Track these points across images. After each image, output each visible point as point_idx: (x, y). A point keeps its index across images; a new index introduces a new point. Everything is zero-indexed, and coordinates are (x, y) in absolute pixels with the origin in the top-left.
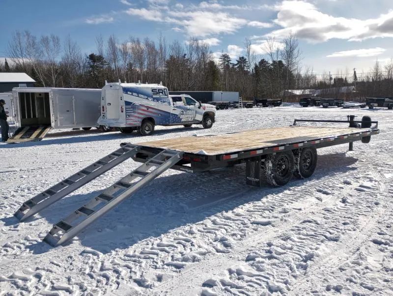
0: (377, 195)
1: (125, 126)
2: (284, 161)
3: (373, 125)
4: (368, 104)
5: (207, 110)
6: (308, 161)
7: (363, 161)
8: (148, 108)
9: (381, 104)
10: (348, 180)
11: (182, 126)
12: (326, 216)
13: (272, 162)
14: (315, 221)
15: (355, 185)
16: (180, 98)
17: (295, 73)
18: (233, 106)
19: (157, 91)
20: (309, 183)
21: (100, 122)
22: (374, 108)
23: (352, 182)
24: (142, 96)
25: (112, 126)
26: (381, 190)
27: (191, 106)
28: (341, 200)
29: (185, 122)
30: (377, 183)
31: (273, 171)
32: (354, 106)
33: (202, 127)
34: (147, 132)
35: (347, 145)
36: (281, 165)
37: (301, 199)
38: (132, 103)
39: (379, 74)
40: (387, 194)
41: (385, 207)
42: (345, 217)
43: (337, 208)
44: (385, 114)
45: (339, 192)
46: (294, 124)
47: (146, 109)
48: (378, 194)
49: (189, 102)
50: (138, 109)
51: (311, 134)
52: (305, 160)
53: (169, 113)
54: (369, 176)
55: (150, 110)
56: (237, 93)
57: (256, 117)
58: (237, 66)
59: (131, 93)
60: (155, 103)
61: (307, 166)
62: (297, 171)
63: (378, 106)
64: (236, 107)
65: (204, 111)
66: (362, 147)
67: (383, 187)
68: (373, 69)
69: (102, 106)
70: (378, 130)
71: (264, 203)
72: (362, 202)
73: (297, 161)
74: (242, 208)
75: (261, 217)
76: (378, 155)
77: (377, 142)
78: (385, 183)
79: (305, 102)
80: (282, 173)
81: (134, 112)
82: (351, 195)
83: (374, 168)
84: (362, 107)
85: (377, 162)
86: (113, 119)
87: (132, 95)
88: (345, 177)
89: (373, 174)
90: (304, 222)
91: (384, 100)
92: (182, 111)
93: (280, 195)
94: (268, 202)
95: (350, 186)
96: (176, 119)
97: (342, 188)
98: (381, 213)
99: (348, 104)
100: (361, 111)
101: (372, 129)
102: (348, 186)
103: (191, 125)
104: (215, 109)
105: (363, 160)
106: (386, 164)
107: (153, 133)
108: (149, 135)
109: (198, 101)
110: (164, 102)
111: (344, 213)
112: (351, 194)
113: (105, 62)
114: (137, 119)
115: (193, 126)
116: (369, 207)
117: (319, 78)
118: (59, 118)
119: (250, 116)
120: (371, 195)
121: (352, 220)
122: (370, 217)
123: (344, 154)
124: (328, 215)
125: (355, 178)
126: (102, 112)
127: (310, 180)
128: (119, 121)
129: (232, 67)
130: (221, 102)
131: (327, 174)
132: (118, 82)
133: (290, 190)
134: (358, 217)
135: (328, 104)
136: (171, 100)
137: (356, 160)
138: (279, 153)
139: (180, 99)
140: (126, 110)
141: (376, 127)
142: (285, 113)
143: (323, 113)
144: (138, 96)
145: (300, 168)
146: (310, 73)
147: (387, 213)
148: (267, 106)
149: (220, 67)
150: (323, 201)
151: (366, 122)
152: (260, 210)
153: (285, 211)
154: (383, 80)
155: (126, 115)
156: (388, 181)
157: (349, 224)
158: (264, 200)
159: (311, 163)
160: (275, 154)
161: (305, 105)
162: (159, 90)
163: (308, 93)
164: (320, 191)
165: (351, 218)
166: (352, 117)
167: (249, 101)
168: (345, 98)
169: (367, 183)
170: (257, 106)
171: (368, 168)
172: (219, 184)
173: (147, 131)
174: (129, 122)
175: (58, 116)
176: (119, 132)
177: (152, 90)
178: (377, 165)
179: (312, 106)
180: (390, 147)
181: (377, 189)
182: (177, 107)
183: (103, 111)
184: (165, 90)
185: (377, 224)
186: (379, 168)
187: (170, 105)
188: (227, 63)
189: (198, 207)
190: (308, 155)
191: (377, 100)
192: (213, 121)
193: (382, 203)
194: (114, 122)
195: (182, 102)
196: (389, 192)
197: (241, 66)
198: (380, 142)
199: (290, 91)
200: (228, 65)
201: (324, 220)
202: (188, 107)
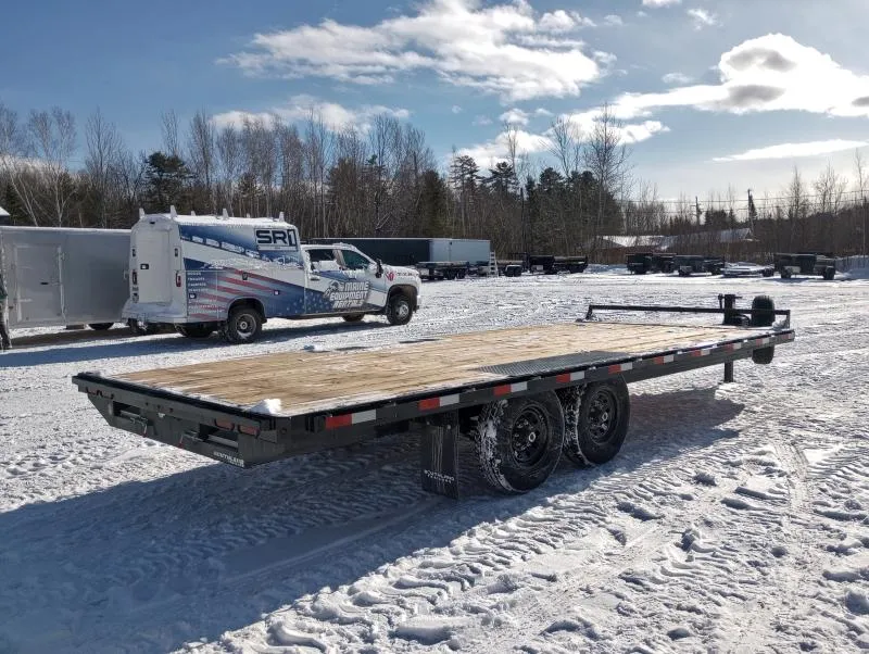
0: (780, 524)
1: (184, 321)
2: (535, 422)
3: (779, 319)
4: (779, 268)
5: (397, 280)
6: (605, 416)
7: (754, 412)
8: (245, 275)
9: (807, 267)
10: (709, 472)
11: (340, 320)
12: (624, 603)
13: (497, 427)
14: (587, 625)
15: (725, 488)
16: (330, 252)
17: (618, 197)
18: (475, 272)
19: (271, 235)
20: (603, 482)
21: (128, 310)
22: (793, 276)
23: (718, 477)
24: (232, 247)
25: (154, 320)
26: (795, 503)
27: (358, 271)
28: (678, 538)
29: (342, 310)
30: (782, 480)
31: (501, 449)
32: (748, 273)
33: (387, 322)
34: (243, 335)
35: (721, 367)
36: (525, 432)
37: (568, 537)
38: (203, 263)
39: (801, 202)
40: (809, 516)
41: (801, 564)
42: (679, 608)
43: (664, 572)
44: (817, 290)
45: (678, 512)
46: (589, 316)
47: (240, 278)
48: (784, 520)
49: (352, 262)
50: (220, 278)
51: (620, 343)
52: (596, 415)
53: (301, 288)
54: (764, 458)
55: (250, 280)
56: (487, 243)
57: (522, 297)
58: (490, 184)
59: (200, 240)
60: (265, 264)
61: (602, 430)
62: (573, 447)
63: (802, 273)
64: (484, 275)
65: (389, 284)
66: (756, 373)
67: (799, 494)
68: (788, 189)
69: (131, 272)
70: (790, 332)
71: (456, 554)
72: (736, 545)
73: (572, 419)
74: (385, 574)
75: (430, 606)
76: (795, 394)
77: (795, 358)
78: (806, 480)
79: (641, 262)
80: (528, 454)
81: (209, 286)
82: (708, 523)
83: (781, 432)
84: (767, 274)
85: (792, 414)
86: (157, 304)
87: (204, 243)
88: (703, 462)
89: (776, 452)
90: (553, 629)
91: (814, 259)
92: (336, 284)
93: (513, 523)
94: (468, 549)
95: (711, 491)
96: (319, 304)
97: (688, 498)
98: (790, 586)
99: (735, 267)
100: (763, 285)
101: (776, 329)
102: (706, 489)
103: (362, 315)
104: (418, 279)
105: (756, 409)
106: (814, 421)
107: (259, 336)
108: (249, 341)
109: (375, 260)
110: (287, 261)
111: (680, 590)
112: (709, 518)
113: (188, 171)
114: (215, 303)
115: (368, 318)
116: (756, 564)
117: (672, 211)
118: (20, 301)
119: (508, 295)
120: (764, 523)
121: (700, 619)
122: (756, 607)
123: (712, 391)
124: (633, 598)
125: (729, 463)
126: (132, 285)
127: (609, 472)
128: (171, 309)
129: (481, 186)
130: (449, 263)
131: (658, 453)
132: (169, 212)
133: (545, 505)
134: (718, 604)
135: (689, 268)
136: (306, 257)
137: (738, 409)
138: (515, 400)
139: (328, 255)
140: (187, 282)
141: (787, 323)
142: (592, 289)
143: (679, 289)
144: (220, 248)
145: (582, 436)
146: (649, 199)
147: (805, 587)
148: (555, 273)
149: (453, 185)
150: (629, 545)
151: (763, 310)
152: (437, 582)
153: (507, 586)
154: (811, 217)
155: (189, 294)
156: (815, 473)
157: (687, 635)
158: (461, 542)
159: (612, 423)
160: (505, 401)
161: (641, 271)
162: (274, 233)
163: (648, 244)
164: (625, 508)
165: (698, 612)
166: (730, 299)
167: (513, 262)
168: (728, 256)
169: (759, 483)
170: (532, 272)
171: (767, 430)
172: (360, 485)
173: (244, 331)
174: (196, 310)
175: (19, 297)
176: (178, 335)
177: (258, 232)
178: (789, 422)
179: (655, 272)
180: (825, 373)
181: (784, 501)
182: (322, 274)
183: (135, 283)
184: (291, 233)
185: (773, 633)
186: (795, 432)
187: (302, 269)
188: (468, 176)
189: (254, 573)
190: (605, 401)
191: (799, 258)
192: (413, 307)
193: (794, 549)
194: (157, 309)
195: (335, 261)
196: (816, 511)
197: (499, 182)
198: (803, 358)
199: (606, 238)
200: (471, 181)
201: (617, 619)
202: (350, 273)
